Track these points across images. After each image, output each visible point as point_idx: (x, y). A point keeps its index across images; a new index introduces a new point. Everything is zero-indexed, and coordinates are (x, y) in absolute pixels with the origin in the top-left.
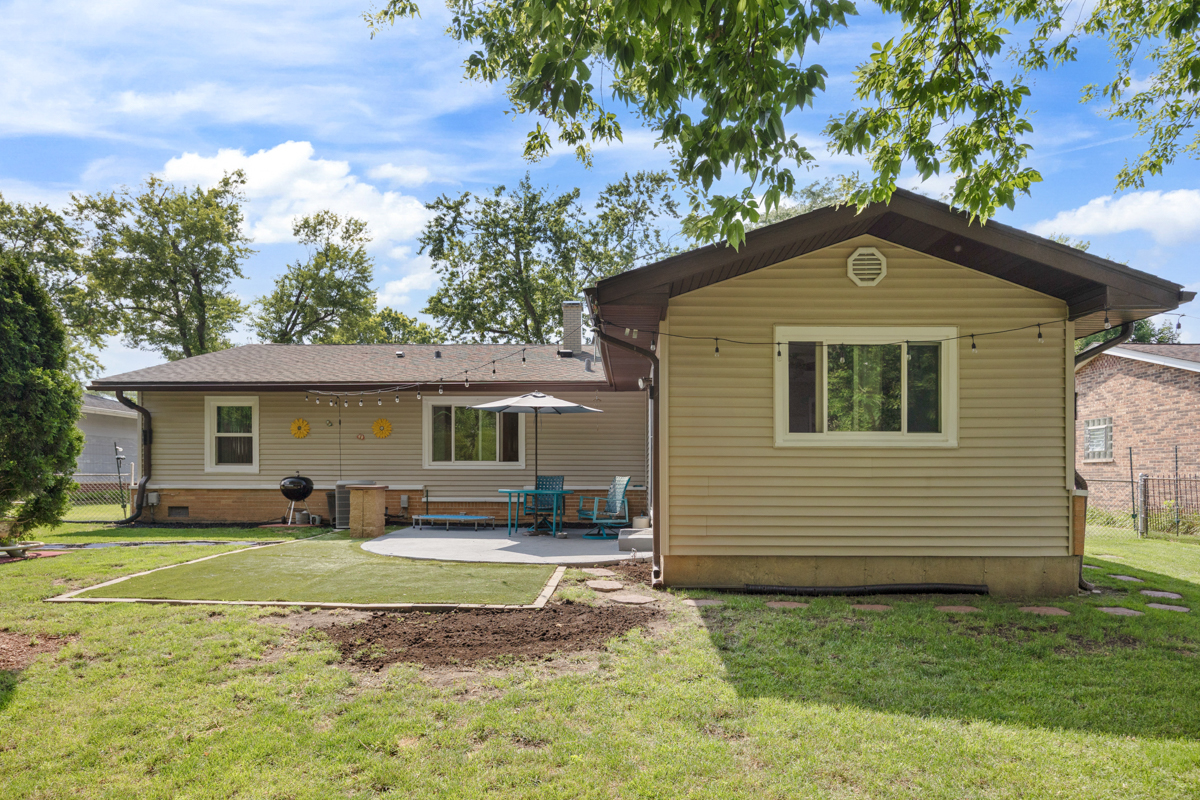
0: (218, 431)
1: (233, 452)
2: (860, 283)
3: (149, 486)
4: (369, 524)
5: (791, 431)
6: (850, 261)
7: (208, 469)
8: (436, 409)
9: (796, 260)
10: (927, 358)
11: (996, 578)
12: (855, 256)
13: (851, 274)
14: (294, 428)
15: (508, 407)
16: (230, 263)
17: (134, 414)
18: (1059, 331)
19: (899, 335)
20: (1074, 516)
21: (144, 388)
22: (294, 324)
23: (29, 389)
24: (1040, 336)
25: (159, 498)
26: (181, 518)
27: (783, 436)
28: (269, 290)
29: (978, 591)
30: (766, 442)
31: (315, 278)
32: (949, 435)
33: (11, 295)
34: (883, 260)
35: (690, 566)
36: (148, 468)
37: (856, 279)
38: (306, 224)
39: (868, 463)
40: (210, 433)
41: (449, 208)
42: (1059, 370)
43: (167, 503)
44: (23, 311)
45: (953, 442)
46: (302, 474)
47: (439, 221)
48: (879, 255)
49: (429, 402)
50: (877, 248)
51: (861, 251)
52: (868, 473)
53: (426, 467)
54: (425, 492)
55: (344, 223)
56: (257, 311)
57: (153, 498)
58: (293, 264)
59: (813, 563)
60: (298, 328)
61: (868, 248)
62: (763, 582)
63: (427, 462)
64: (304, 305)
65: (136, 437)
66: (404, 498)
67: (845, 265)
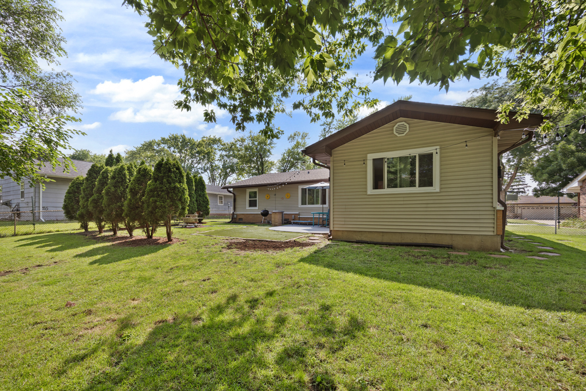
0: (250, 198)
1: (253, 204)
2: (398, 135)
3: (235, 213)
4: (276, 223)
5: (373, 189)
6: (395, 128)
7: (247, 209)
8: (302, 189)
9: (375, 131)
10: (427, 159)
11: (456, 242)
12: (396, 126)
13: (395, 133)
14: (266, 197)
15: (317, 187)
16: (269, 151)
17: (232, 194)
18: (490, 142)
19: (416, 152)
20: (497, 218)
21: (234, 187)
22: (287, 167)
23: (175, 187)
24: (467, 146)
25: (237, 216)
26: (241, 221)
27: (370, 190)
28: (280, 157)
29: (450, 247)
30: (365, 193)
31: (294, 153)
32: (436, 187)
33: (174, 169)
34: (408, 126)
35: (340, 234)
36: (235, 209)
37: (397, 134)
38: (291, 137)
39: (402, 199)
40: (248, 199)
41: (327, 124)
42: (489, 158)
43: (238, 217)
44: (176, 172)
45: (438, 190)
46: (266, 209)
47: (324, 129)
48: (406, 124)
49: (301, 187)
50: (405, 122)
51: (399, 124)
52: (402, 203)
53: (300, 207)
54: (299, 214)
55: (301, 134)
56: (278, 164)
57: (235, 216)
58: (287, 149)
59: (381, 234)
60: (288, 168)
61: (401, 123)
62: (364, 240)
63: (300, 205)
64: (290, 161)
65: (232, 200)
66: (293, 216)
67: (393, 130)
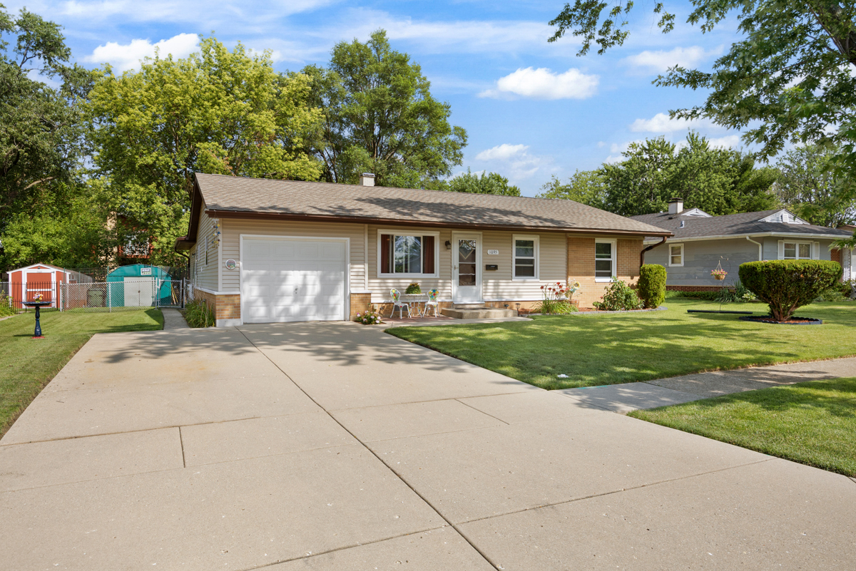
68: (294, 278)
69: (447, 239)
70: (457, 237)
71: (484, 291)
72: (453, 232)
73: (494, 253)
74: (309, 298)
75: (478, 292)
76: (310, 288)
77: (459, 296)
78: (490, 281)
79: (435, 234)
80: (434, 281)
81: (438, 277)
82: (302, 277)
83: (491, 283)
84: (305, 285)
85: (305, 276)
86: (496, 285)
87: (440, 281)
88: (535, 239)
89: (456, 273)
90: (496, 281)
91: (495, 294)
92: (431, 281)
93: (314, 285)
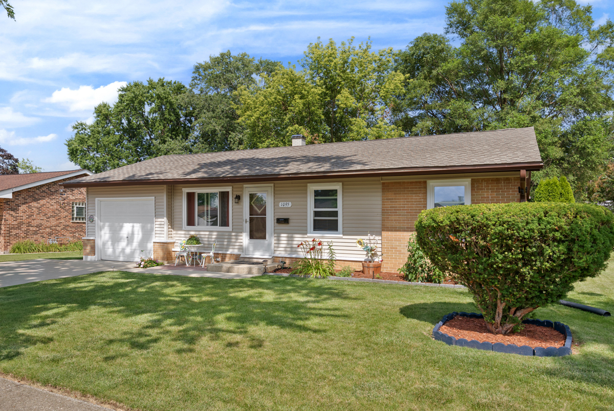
68: (127, 228)
69: (238, 193)
70: (248, 189)
71: (276, 245)
72: (245, 186)
73: (286, 205)
74: (135, 244)
75: (270, 245)
76: (136, 236)
77: (251, 249)
78: (283, 235)
79: (228, 189)
80: (227, 234)
81: (231, 230)
82: (131, 228)
83: (284, 237)
84: (133, 234)
85: (133, 227)
86: (290, 239)
87: (233, 234)
88: (337, 186)
89: (247, 226)
90: (290, 235)
91: (289, 249)
92: (225, 234)
93: (138, 234)
